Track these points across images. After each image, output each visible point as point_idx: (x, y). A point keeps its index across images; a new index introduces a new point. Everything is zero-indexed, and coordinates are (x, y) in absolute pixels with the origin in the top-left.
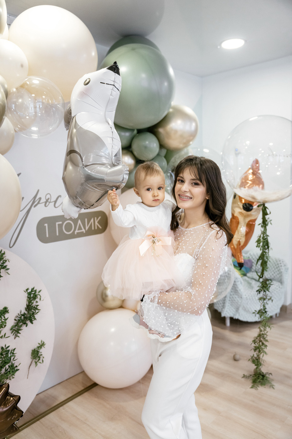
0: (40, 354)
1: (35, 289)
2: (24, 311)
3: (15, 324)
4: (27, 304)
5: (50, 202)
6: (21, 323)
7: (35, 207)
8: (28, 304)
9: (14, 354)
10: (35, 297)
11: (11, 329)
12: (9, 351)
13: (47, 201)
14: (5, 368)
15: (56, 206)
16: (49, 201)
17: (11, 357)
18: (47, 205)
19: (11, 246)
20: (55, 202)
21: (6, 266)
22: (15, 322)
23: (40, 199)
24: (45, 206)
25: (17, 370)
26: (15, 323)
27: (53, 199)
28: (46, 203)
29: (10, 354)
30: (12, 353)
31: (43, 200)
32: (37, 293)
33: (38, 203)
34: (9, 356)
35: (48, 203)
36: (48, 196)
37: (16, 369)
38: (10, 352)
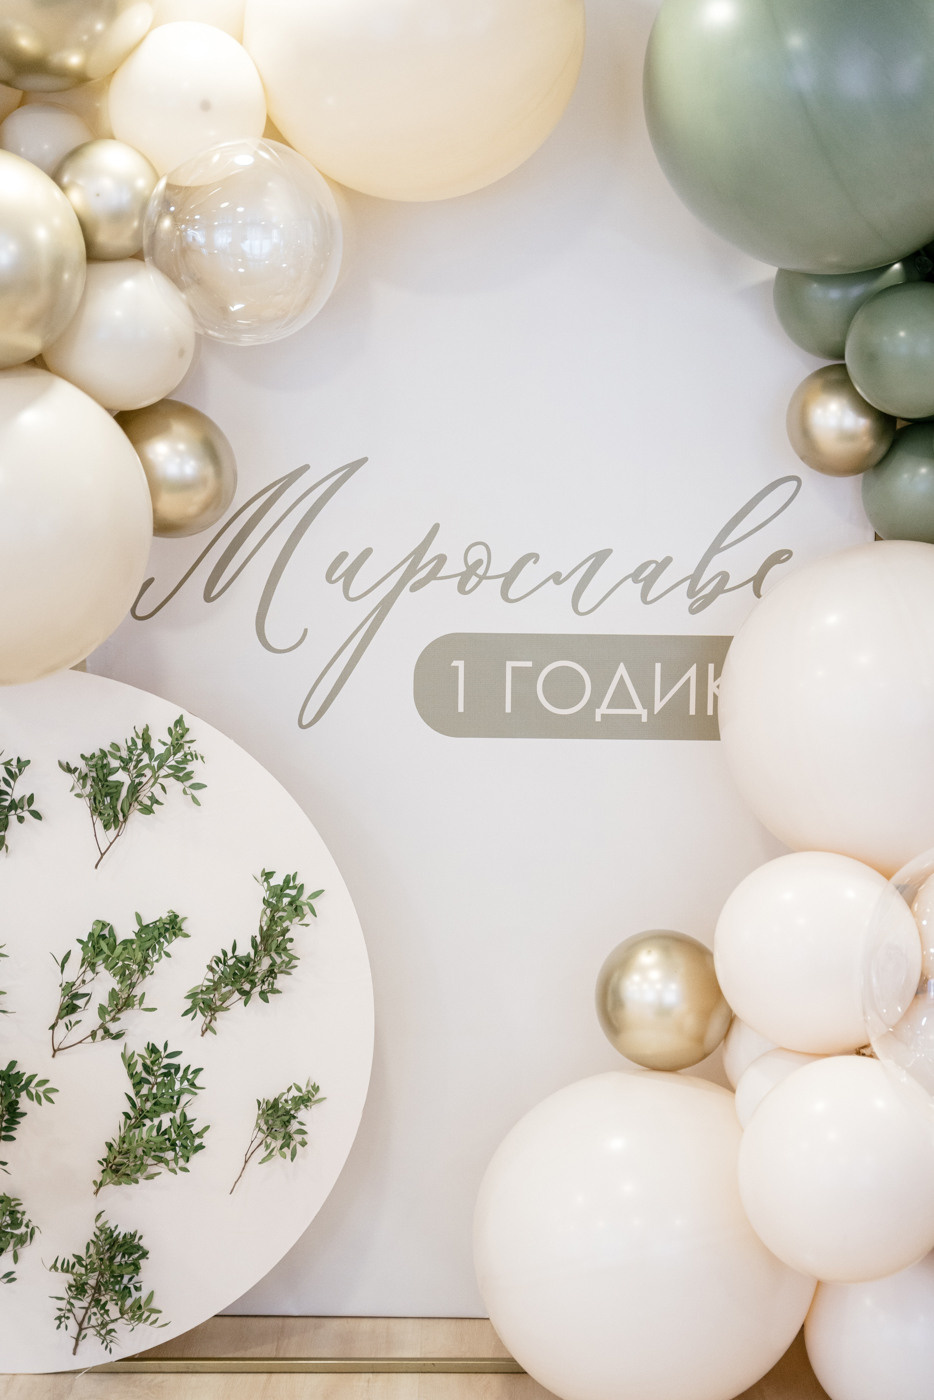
0: (294, 1126)
1: (298, 882)
2: (245, 949)
3: (207, 983)
4: (261, 928)
5: (482, 578)
6: (229, 988)
7: (414, 589)
8: (265, 928)
9: (193, 1085)
10: (296, 909)
11: (192, 996)
12: (177, 1068)
13: (471, 569)
14: (156, 1121)
15: (512, 595)
16: (480, 571)
17: (181, 1092)
18: (468, 587)
19: (306, 720)
20: (509, 578)
21: (189, 776)
22: (210, 975)
23: (441, 559)
24: (461, 589)
25: (201, 1147)
26: (209, 980)
27: (501, 565)
28: (464, 577)
29: (182, 1083)
30: (188, 1080)
31: (454, 566)
32: (304, 898)
33: (433, 576)
34: (177, 1086)
35: (474, 580)
36: (478, 553)
37: (197, 1141)
38: (180, 1074)
